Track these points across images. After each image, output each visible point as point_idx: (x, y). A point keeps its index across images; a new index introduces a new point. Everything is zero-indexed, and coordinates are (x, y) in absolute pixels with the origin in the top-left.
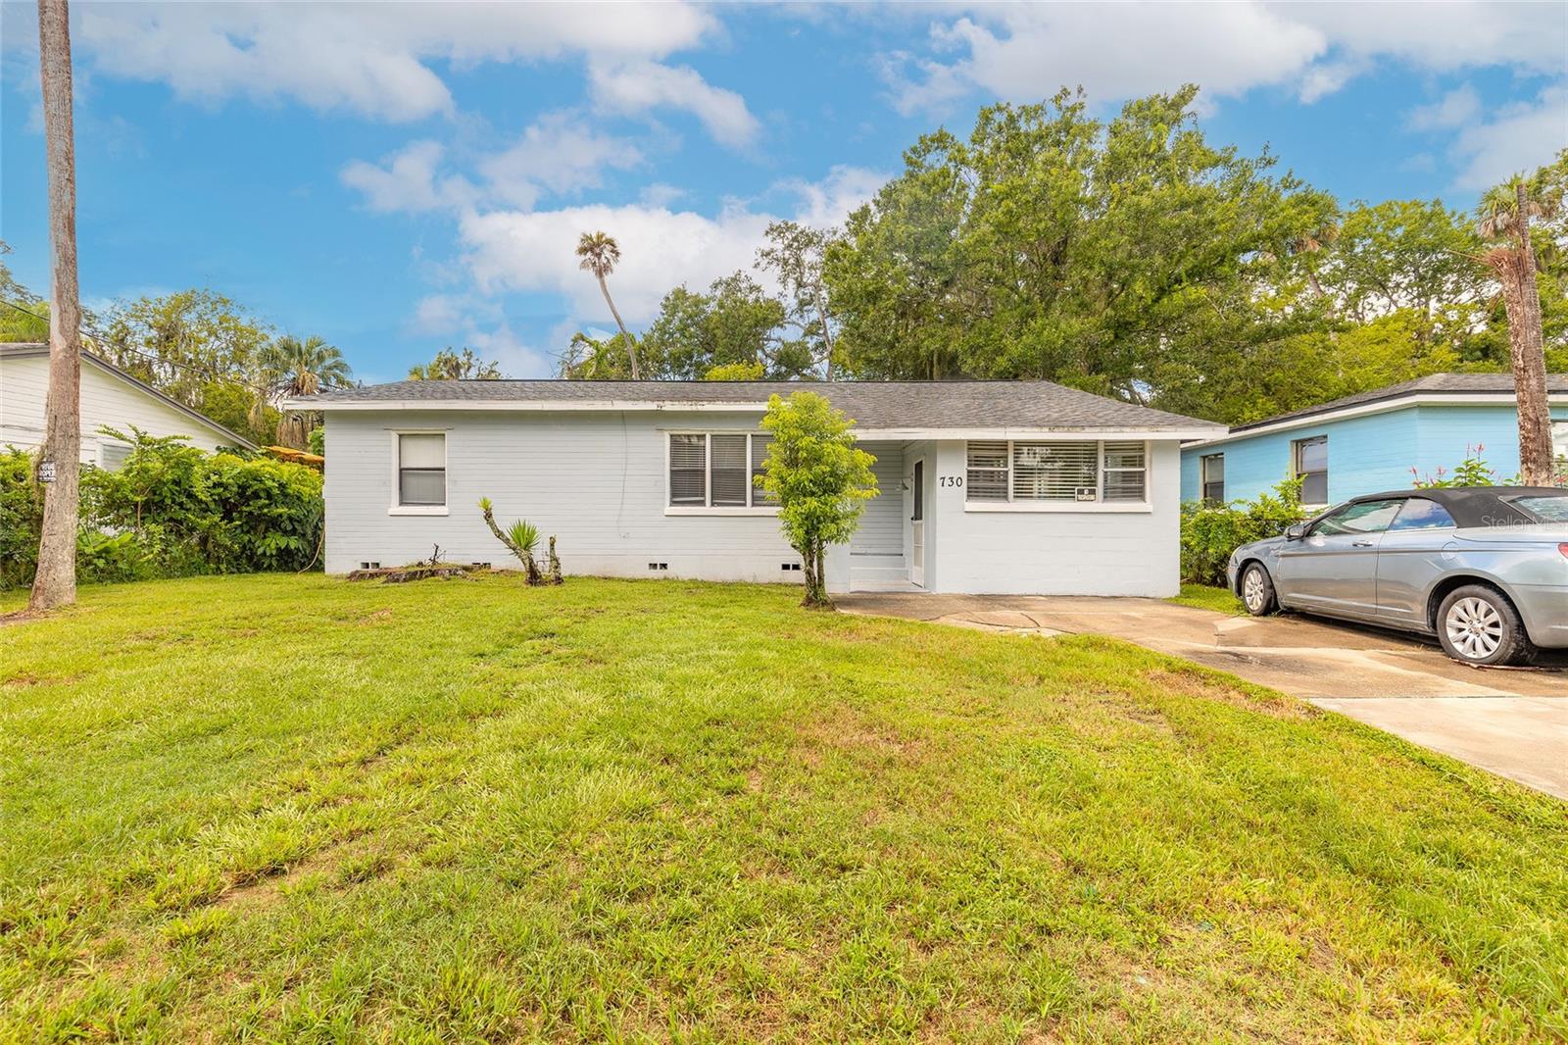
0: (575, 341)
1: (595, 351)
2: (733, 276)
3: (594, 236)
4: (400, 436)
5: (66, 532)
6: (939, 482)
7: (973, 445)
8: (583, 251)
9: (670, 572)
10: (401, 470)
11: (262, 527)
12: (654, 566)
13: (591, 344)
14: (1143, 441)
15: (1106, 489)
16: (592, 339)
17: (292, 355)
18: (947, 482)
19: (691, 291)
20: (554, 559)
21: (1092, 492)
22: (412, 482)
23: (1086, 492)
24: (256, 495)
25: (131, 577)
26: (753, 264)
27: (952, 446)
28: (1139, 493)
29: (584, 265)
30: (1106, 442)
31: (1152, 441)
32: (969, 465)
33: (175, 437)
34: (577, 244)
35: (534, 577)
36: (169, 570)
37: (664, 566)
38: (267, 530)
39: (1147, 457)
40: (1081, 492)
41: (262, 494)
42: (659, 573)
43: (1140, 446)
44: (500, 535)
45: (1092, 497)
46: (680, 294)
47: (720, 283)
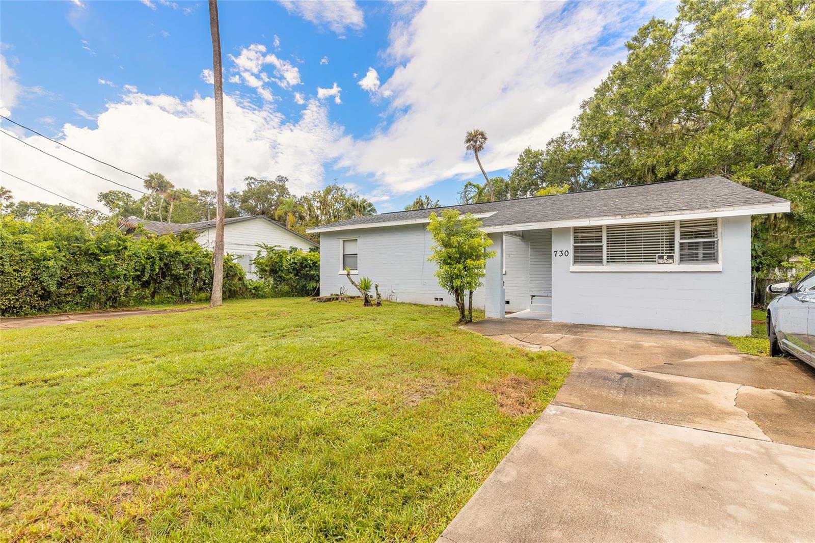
0: (466, 186)
1: (477, 190)
2: (560, 136)
3: (473, 132)
4: (344, 241)
5: (218, 281)
6: (553, 254)
7: (576, 230)
8: (468, 141)
9: (444, 303)
10: (344, 255)
11: (309, 279)
12: (437, 299)
13: (475, 186)
14: (716, 219)
15: (681, 255)
16: (475, 184)
17: (355, 208)
18: (559, 253)
19: (534, 149)
20: (378, 294)
21: (671, 257)
22: (348, 260)
23: (665, 257)
24: (306, 267)
25: (263, 297)
26: (571, 127)
27: (563, 231)
28: (711, 257)
29: (468, 148)
30: (681, 221)
31: (722, 218)
32: (575, 243)
33: (276, 246)
34: (464, 138)
35: (367, 302)
36: (277, 294)
37: (442, 299)
38: (310, 280)
39: (719, 230)
40: (661, 257)
41: (308, 266)
42: (439, 303)
43: (714, 222)
44: (353, 283)
45: (671, 261)
46: (528, 152)
47: (553, 141)
